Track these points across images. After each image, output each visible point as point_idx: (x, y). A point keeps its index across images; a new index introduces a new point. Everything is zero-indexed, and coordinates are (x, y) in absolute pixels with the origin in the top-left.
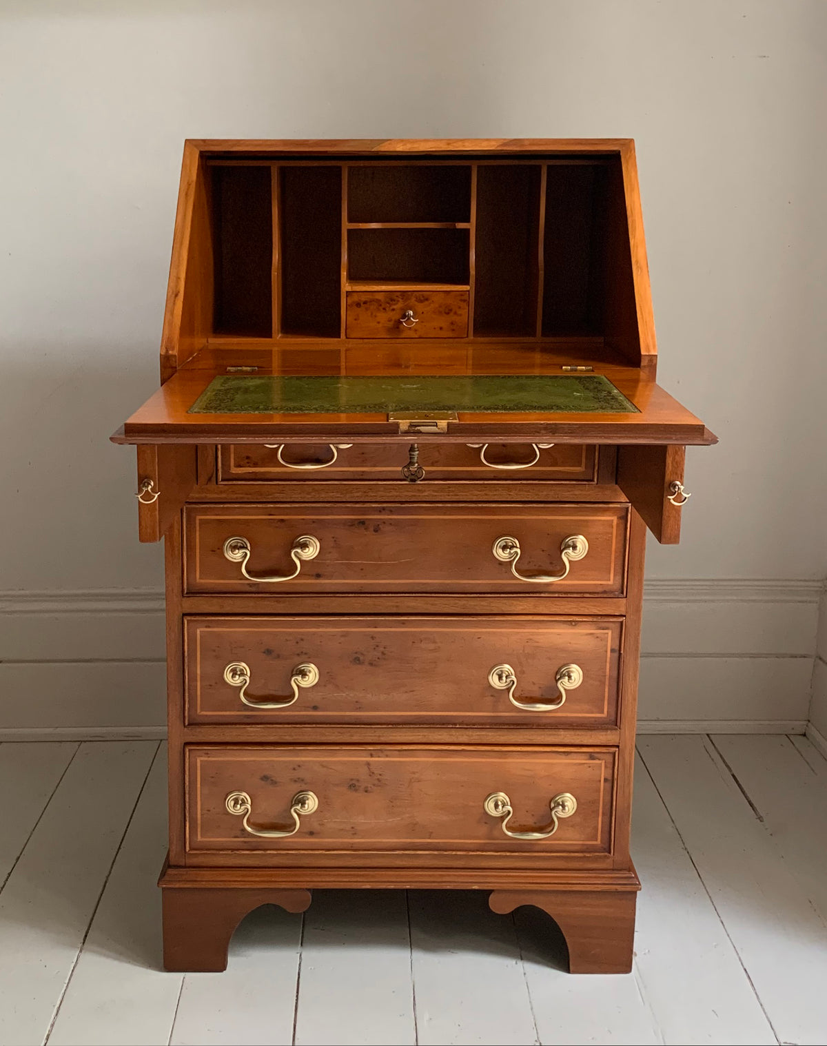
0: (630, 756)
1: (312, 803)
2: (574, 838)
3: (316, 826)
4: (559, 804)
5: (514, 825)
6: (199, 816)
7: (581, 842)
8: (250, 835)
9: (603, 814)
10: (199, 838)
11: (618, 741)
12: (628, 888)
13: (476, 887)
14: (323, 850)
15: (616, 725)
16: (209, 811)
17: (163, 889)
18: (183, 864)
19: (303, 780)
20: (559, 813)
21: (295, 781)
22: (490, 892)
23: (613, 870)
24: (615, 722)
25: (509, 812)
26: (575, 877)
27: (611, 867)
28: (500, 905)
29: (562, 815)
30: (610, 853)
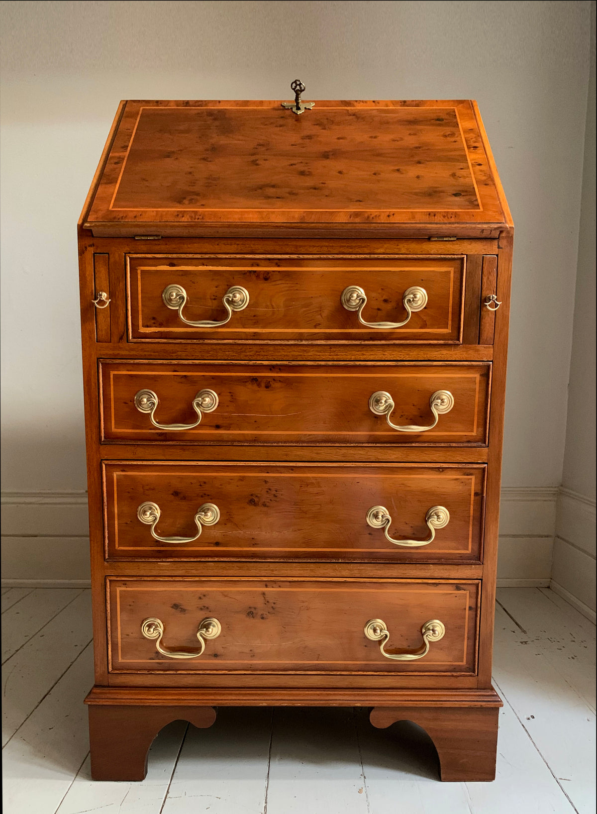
0: (491, 589)
1: (215, 630)
2: (443, 659)
3: (220, 650)
4: (429, 629)
5: (390, 648)
6: (119, 640)
7: (449, 663)
8: (163, 657)
9: (468, 638)
10: (120, 660)
11: (481, 575)
12: (492, 705)
13: (358, 705)
14: (226, 670)
15: (479, 560)
16: (128, 635)
17: (89, 705)
18: (106, 684)
19: (208, 608)
20: (429, 638)
21: (201, 609)
22: (371, 709)
23: (477, 689)
24: (478, 558)
25: (386, 636)
26: (444, 695)
27: (476, 687)
28: (380, 721)
29: (434, 639)
30: (474, 672)
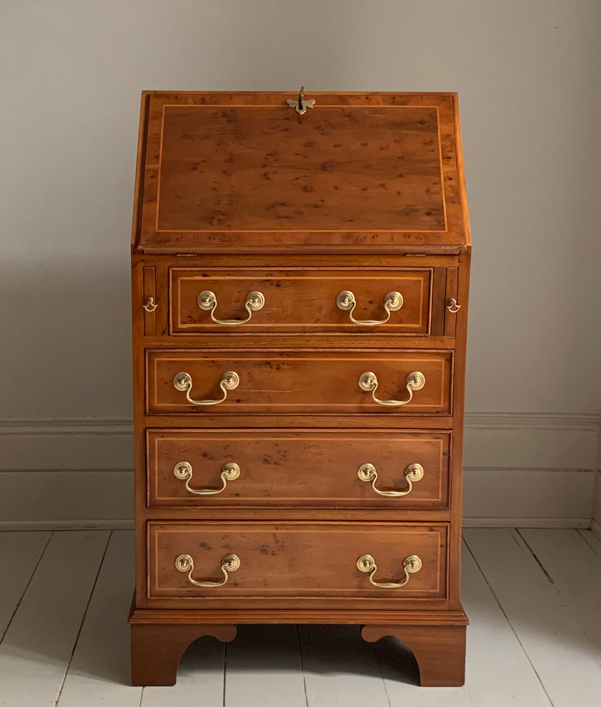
0: (458, 530)
1: (236, 564)
2: (420, 588)
3: (239, 580)
4: (409, 563)
5: (377, 578)
6: (157, 573)
7: (425, 591)
8: (193, 585)
9: (441, 570)
10: (157, 588)
11: (449, 518)
12: (460, 624)
13: (352, 623)
14: (244, 596)
15: (448, 507)
16: (164, 568)
17: (131, 624)
18: (145, 607)
19: (229, 546)
20: (409, 570)
21: (224, 547)
22: (362, 626)
23: (449, 611)
24: (446, 505)
25: (374, 569)
26: (422, 616)
27: (448, 609)
28: (370, 636)
29: (413, 571)
30: (446, 598)
